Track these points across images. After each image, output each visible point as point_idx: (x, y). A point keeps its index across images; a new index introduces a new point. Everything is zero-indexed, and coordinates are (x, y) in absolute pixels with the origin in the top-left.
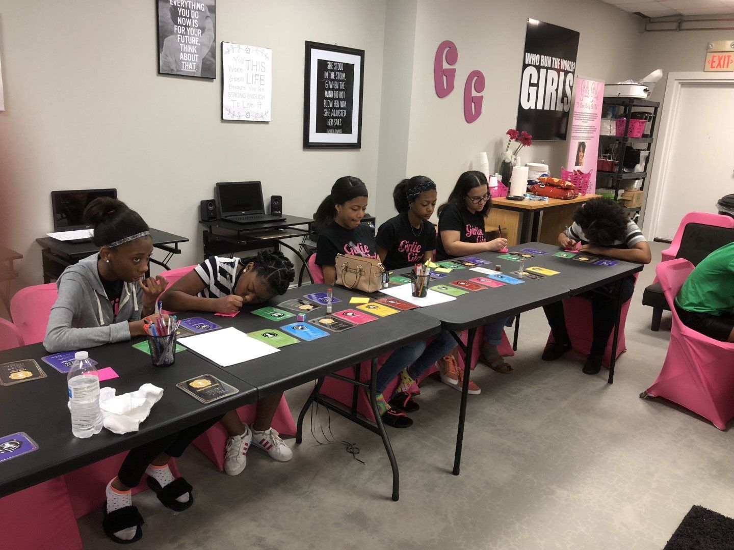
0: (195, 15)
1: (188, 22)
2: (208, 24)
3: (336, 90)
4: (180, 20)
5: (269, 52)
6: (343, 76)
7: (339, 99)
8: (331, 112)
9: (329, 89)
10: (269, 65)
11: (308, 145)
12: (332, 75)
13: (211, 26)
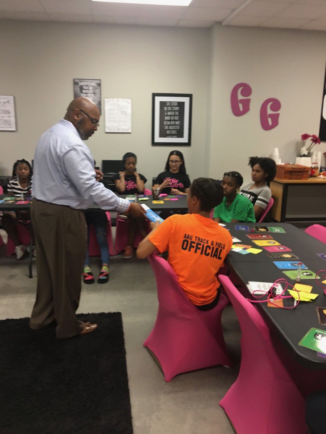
0: (91, 88)
1: (88, 91)
2: (97, 91)
3: (172, 116)
4: (84, 91)
5: (130, 101)
6: (177, 108)
7: (175, 120)
8: (169, 127)
9: (167, 116)
10: (129, 106)
11: (154, 144)
12: (170, 108)
13: (99, 92)
